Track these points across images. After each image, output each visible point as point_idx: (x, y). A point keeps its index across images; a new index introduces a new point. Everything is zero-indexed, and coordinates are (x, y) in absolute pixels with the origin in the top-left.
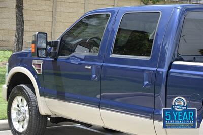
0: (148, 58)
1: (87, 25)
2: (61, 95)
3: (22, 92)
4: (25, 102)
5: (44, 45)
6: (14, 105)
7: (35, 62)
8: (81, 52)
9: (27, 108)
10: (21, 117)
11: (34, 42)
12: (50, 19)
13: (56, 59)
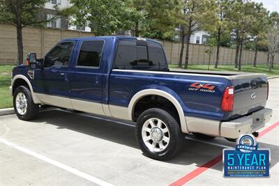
0: (98, 68)
1: (61, 48)
2: (47, 91)
3: (22, 90)
4: (24, 97)
5: (35, 61)
6: (18, 99)
7: (30, 71)
8: (58, 65)
9: (25, 100)
10: (22, 106)
11: (28, 60)
12: (40, 46)
13: (43, 69)
